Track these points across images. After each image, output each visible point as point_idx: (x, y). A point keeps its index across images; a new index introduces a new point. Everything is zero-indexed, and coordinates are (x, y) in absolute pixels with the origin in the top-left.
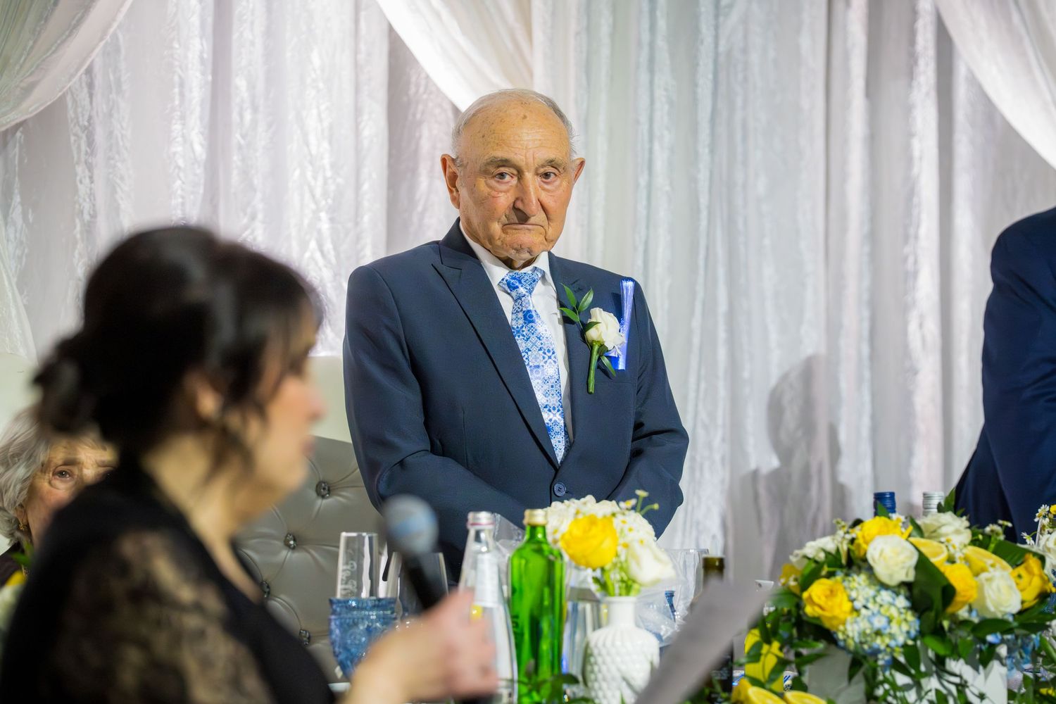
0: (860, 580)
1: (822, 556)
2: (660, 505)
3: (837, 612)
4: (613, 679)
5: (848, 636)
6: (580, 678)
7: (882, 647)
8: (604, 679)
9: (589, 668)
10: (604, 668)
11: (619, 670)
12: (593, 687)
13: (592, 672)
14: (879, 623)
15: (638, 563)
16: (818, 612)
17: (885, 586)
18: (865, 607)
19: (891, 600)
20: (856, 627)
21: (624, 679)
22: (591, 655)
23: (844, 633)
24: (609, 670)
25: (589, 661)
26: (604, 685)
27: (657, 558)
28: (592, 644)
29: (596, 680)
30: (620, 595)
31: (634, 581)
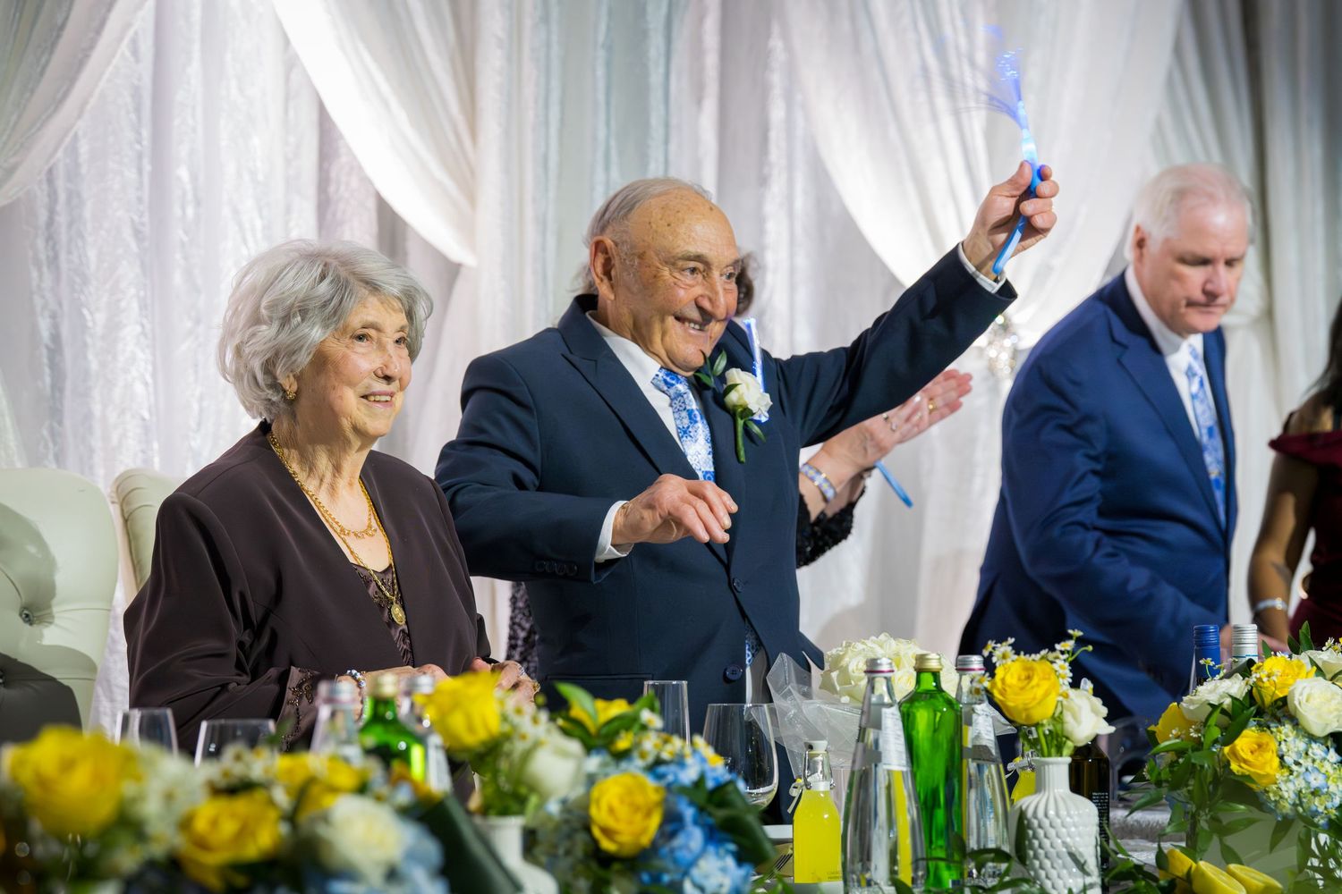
0: (1287, 729)
1: (1228, 701)
2: (1093, 647)
3: (1268, 770)
4: (1058, 856)
5: (1281, 797)
6: (1013, 854)
7: (1321, 809)
8: (1047, 856)
9: (1027, 843)
10: (1047, 843)
11: (1064, 843)
12: (1032, 864)
13: (1031, 847)
14: (1316, 781)
15: (1075, 717)
16: (1247, 769)
17: (1312, 738)
18: (1297, 763)
19: (1323, 754)
20: (1290, 786)
21: (1072, 855)
22: (1030, 826)
23: (1275, 794)
24: (1052, 846)
25: (1028, 833)
26: (1047, 863)
27: (1095, 711)
28: (1030, 814)
29: (1036, 857)
30: (1049, 755)
31: (1067, 738)
